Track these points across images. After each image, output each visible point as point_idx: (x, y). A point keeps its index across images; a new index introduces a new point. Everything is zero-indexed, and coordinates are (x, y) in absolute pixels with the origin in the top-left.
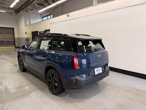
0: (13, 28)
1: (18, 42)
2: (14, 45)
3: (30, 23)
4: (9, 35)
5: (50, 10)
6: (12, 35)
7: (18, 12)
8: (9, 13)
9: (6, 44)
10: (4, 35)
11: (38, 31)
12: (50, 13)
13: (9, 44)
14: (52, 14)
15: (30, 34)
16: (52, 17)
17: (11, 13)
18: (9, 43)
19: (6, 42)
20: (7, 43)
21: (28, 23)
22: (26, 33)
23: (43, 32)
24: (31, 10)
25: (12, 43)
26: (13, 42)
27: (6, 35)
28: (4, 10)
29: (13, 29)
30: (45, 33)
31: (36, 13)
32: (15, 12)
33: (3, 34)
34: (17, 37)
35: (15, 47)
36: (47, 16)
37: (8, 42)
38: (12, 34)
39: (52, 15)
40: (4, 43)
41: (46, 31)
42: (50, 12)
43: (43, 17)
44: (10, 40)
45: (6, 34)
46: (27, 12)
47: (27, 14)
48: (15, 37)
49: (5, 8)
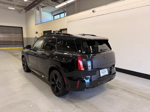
0: (22, 28)
1: (26, 42)
2: (22, 45)
3: (41, 22)
4: (18, 35)
5: (63, 7)
6: (20, 35)
7: (28, 10)
8: (18, 11)
9: (14, 44)
10: (12, 34)
11: (51, 30)
13: (17, 44)
17: (20, 11)
18: (17, 43)
19: (14, 42)
20: (14, 43)
21: (39, 21)
22: (37, 33)
23: (58, 32)
24: (43, 7)
25: (21, 43)
30: (60, 33)
31: (47, 11)
32: (25, 9)
33: (11, 33)
37: (16, 42)
40: (11, 43)
41: (61, 30)
42: (64, 9)
44: (18, 40)
45: (15, 33)
46: (38, 10)
47: (38, 12)
48: (24, 37)
49: (14, 5)
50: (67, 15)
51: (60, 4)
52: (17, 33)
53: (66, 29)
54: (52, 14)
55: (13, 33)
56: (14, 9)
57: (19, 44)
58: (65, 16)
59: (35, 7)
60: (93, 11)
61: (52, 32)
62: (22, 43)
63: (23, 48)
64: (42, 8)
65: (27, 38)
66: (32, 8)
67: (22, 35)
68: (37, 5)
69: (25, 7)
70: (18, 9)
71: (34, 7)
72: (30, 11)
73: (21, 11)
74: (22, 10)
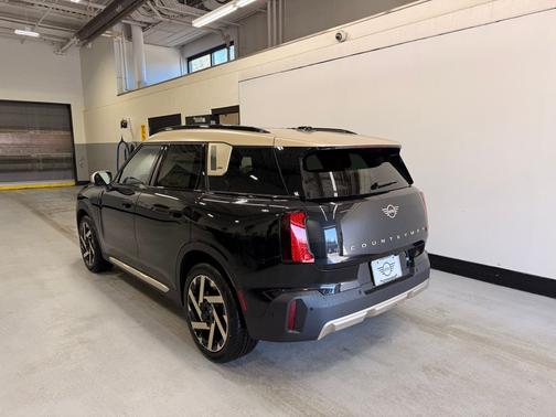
0: (68, 106)
1: (84, 161)
2: (70, 173)
3: (139, 83)
4: (53, 133)
6: (62, 133)
7: (90, 38)
8: (53, 42)
9: (40, 170)
10: (32, 132)
11: (179, 115)
12: (226, 38)
13: (50, 169)
14: (232, 43)
15: (143, 127)
16: (232, 57)
17: (61, 45)
18: (49, 165)
19: (38, 161)
20: (41, 166)
21: (130, 84)
22: (124, 125)
23: (204, 120)
24: (146, 26)
25: (65, 165)
26: (65, 163)
27: (38, 132)
28: (32, 30)
29: (66, 110)
31: (162, 42)
32: (79, 35)
33: (28, 128)
34: (84, 142)
35: (73, 183)
36: (211, 52)
37: (46, 160)
38: (64, 129)
39: (232, 48)
40: (29, 165)
41: (216, 114)
42: (225, 34)
43: (190, 59)
44: (53, 154)
45: (41, 129)
46: (129, 36)
47: (127, 45)
48: (76, 142)
49: (36, 20)
50: (239, 55)
51: (209, 11)
52: (49, 129)
53: (236, 109)
54: (182, 54)
55: (35, 129)
56: (36, 35)
57: (58, 169)
60: (339, 37)
61: (183, 123)
62: (70, 165)
64: (143, 29)
65: (87, 144)
66: (104, 32)
67: (69, 133)
68: (121, 18)
69: (77, 27)
70: (50, 36)
71: (112, 26)
72: (98, 41)
73: (63, 45)
74: (68, 40)
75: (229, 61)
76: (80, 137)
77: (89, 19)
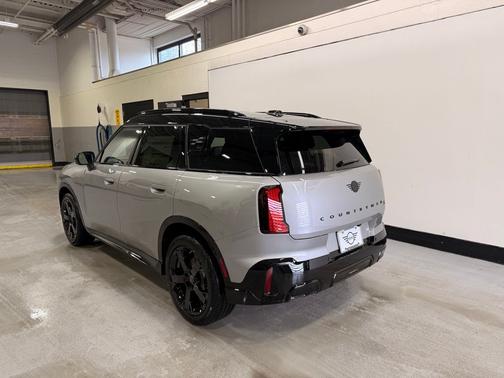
0: (46, 93)
1: (62, 144)
2: (47, 155)
3: (113, 71)
4: (31, 117)
5: (191, 19)
6: (39, 117)
7: (67, 29)
8: (31, 33)
9: (19, 152)
10: (11, 117)
11: (152, 101)
12: (194, 31)
13: (29, 151)
14: (199, 36)
15: (117, 111)
17: (37, 35)
18: (28, 147)
19: (17, 143)
20: (20, 148)
21: (105, 72)
22: (99, 110)
23: (174, 105)
24: (119, 19)
25: (43, 147)
27: (17, 117)
28: (11, 21)
29: (44, 97)
31: (134, 34)
32: (56, 26)
33: (8, 113)
34: (61, 126)
36: (179, 43)
37: (24, 142)
38: (42, 114)
39: (199, 40)
40: (9, 148)
41: (187, 99)
42: (193, 27)
43: (159, 50)
44: (32, 137)
45: (19, 113)
46: (103, 28)
47: (102, 36)
48: (53, 126)
49: (16, 12)
50: (207, 46)
51: (180, 6)
52: (27, 113)
53: (205, 96)
54: (153, 44)
55: (13, 113)
56: (15, 25)
57: (36, 151)
58: (199, 49)
59: (92, 19)
60: (301, 31)
61: (156, 107)
62: (48, 147)
63: (50, 163)
64: (116, 21)
65: (63, 128)
66: (80, 23)
67: (46, 117)
68: (96, 11)
69: (54, 19)
70: (28, 27)
71: (88, 18)
72: (74, 32)
73: (40, 35)
74: (45, 31)
75: (196, 52)
76: (57, 122)
77: (66, 13)
